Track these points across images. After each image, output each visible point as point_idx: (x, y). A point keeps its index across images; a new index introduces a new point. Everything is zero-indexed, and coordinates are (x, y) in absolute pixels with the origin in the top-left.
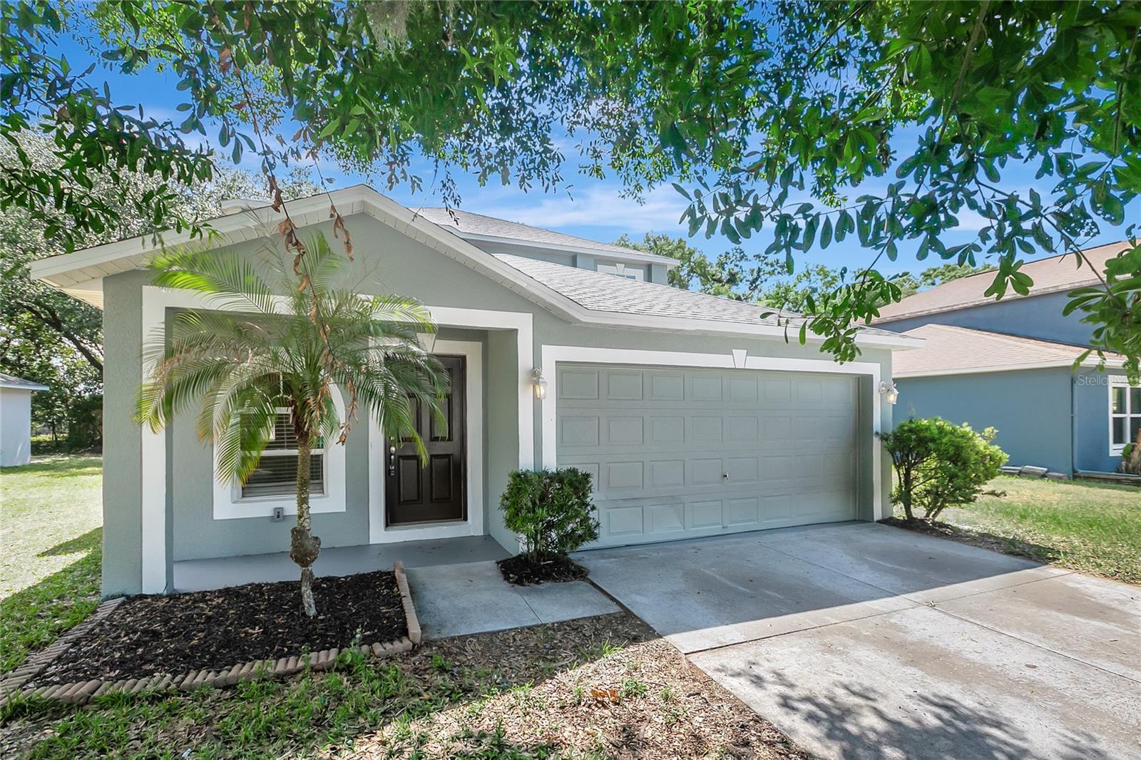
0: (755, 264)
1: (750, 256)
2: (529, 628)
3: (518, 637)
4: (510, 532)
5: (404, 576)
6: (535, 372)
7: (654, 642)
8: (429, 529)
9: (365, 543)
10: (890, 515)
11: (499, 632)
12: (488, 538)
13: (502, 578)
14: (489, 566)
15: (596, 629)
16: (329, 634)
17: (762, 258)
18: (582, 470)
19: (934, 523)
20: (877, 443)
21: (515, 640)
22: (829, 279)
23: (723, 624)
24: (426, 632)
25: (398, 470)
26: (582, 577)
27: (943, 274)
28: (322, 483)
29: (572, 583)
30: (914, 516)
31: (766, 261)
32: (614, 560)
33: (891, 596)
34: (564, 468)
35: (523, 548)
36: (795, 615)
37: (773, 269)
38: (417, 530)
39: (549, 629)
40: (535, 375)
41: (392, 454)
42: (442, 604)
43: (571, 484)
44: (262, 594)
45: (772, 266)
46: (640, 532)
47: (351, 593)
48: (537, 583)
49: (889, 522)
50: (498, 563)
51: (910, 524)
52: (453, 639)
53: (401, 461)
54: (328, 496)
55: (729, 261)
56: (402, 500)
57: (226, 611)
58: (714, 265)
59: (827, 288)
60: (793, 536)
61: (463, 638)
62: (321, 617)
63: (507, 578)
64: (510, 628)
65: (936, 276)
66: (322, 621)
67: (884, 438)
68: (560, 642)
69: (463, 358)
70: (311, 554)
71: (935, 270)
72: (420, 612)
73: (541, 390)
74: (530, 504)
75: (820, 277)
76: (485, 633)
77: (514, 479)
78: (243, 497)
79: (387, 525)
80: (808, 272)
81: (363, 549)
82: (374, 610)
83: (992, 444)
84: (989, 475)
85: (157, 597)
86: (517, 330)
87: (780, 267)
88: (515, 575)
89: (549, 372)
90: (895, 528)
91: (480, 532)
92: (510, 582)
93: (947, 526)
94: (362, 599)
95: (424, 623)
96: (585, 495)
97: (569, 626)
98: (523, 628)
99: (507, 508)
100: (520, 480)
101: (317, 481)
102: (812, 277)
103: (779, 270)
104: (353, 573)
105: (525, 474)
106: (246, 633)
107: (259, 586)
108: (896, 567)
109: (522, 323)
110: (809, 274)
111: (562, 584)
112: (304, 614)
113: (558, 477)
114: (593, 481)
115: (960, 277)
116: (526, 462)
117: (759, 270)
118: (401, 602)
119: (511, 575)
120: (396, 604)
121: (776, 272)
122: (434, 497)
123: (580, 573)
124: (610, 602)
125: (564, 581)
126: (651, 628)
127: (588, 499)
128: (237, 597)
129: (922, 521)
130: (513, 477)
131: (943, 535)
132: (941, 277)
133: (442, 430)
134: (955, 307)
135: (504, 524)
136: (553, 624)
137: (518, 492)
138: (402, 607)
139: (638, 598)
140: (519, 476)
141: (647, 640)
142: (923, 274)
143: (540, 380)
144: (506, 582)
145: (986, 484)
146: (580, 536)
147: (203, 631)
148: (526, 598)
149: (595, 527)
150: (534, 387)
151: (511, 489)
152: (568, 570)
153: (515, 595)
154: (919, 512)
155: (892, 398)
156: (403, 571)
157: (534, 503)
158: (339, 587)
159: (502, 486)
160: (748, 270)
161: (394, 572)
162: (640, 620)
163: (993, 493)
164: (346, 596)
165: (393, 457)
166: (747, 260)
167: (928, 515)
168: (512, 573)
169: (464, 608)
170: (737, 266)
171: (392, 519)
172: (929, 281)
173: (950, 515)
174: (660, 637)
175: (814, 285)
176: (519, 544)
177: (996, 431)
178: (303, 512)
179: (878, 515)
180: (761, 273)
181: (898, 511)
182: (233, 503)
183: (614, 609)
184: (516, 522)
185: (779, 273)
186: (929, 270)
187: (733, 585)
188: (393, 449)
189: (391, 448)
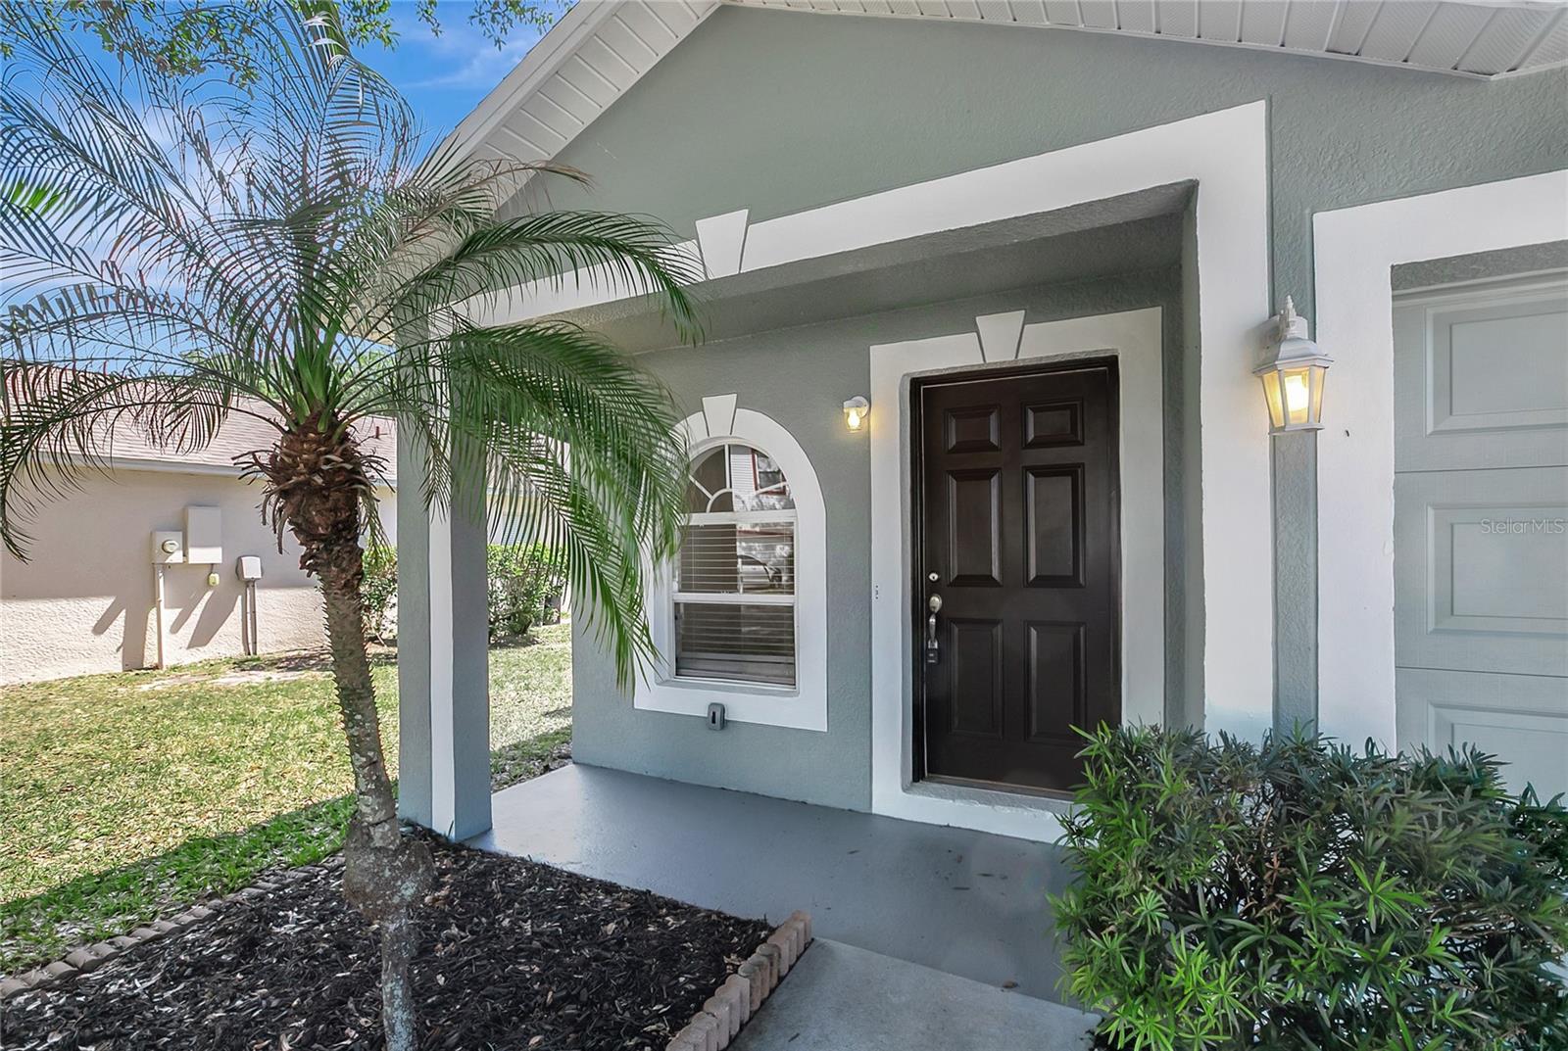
28: (794, 665)
38: (978, 804)
41: (930, 613)
53: (956, 630)
78: (676, 675)
79: (915, 775)
101: (784, 659)
122: (1034, 726)
165: (933, 620)
182: (663, 685)
188: (936, 601)
189: (932, 599)
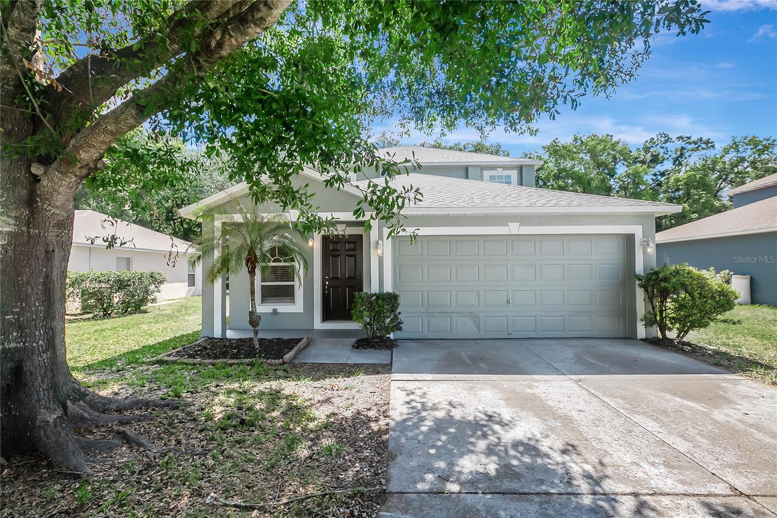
0: (680, 144)
1: (674, 138)
2: (339, 364)
6: (378, 242)
8: (343, 324)
9: (312, 328)
10: (654, 336)
11: (324, 363)
17: (685, 139)
19: (679, 342)
21: (329, 367)
25: (329, 294)
26: (390, 349)
30: (668, 337)
31: (689, 140)
37: (697, 146)
38: (337, 324)
39: (348, 365)
40: (378, 244)
41: (326, 285)
42: (314, 352)
45: (696, 144)
49: (649, 340)
50: (357, 340)
52: (302, 363)
54: (296, 305)
56: (331, 308)
60: (554, 342)
61: (307, 363)
64: (330, 363)
73: (379, 252)
76: (318, 363)
78: (262, 303)
79: (322, 321)
81: (310, 331)
85: (217, 339)
87: (704, 143)
95: (298, 357)
97: (358, 366)
98: (336, 364)
101: (292, 298)
103: (704, 146)
106: (232, 351)
110: (737, 146)
112: (254, 347)
117: (683, 148)
119: (355, 344)
121: (700, 148)
122: (347, 308)
124: (389, 359)
126: (391, 370)
129: (672, 340)
136: (351, 364)
141: (383, 374)
144: (352, 347)
148: (352, 354)
153: (349, 352)
155: (649, 250)
160: (672, 150)
162: (391, 367)
166: (671, 141)
167: (677, 336)
169: (321, 354)
171: (326, 317)
174: (390, 373)
179: (640, 335)
183: (387, 362)
185: (703, 149)
187: (467, 360)
189: (327, 282)
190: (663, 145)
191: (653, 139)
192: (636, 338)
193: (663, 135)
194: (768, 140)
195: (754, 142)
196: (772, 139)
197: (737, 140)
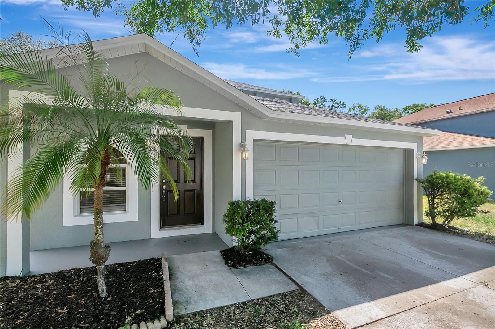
0: (330, 104)
1: (328, 100)
2: (243, 303)
3: (237, 311)
4: (229, 235)
5: (166, 263)
6: (242, 145)
7: (326, 317)
8: (183, 230)
9: (148, 238)
10: (422, 222)
11: (224, 307)
12: (214, 235)
13: (224, 263)
14: (216, 254)
15: (286, 304)
16: (112, 313)
17: (333, 101)
18: (269, 199)
19: (449, 227)
20: (415, 183)
21: (234, 313)
22: (363, 110)
23: (365, 301)
24: (177, 308)
25: (167, 198)
26: (270, 262)
27: (412, 108)
28: (126, 205)
29: (264, 266)
30: (437, 223)
31: (335, 102)
32: (285, 249)
33: (456, 277)
34: (259, 199)
35: (235, 244)
36: (406, 293)
37: (338, 105)
38: (177, 230)
39: (255, 303)
40: (242, 146)
41: (163, 190)
42: (189, 283)
43: (264, 209)
44: (80, 276)
45: (338, 104)
46: (295, 232)
47: (133, 276)
48: (245, 266)
49: (422, 225)
50: (221, 252)
51: (434, 227)
52: (194, 314)
53: (169, 193)
54: (128, 212)
55: (319, 102)
56: (169, 214)
57: (51, 291)
58: (312, 104)
59: (362, 114)
60: (375, 234)
61: (202, 313)
62: (109, 299)
63: (227, 263)
64: (231, 304)
65: (409, 109)
66: (109, 301)
67: (419, 181)
68: (265, 316)
69: (202, 139)
70: (103, 258)
71: (409, 107)
72: (174, 291)
73: (246, 155)
74: (240, 220)
75: (359, 109)
76: (215, 308)
77: (231, 206)
78: (80, 213)
79: (161, 228)
80: (354, 107)
81: (146, 241)
82: (145, 291)
83: (482, 185)
84: (482, 202)
85: (13, 279)
86: (232, 122)
87: (342, 105)
88: (232, 261)
89: (250, 145)
90: (427, 229)
91: (210, 231)
92: (228, 266)
93: (456, 228)
94: (139, 282)
95: (177, 299)
96: (271, 214)
97: (268, 301)
98: (239, 304)
99: (227, 222)
100: (235, 207)
101: (122, 204)
102: (356, 110)
103: (341, 106)
104: (137, 260)
105: (236, 202)
106: (57, 312)
107: (79, 270)
108: (445, 255)
109: (235, 117)
111: (259, 267)
112: (98, 295)
113: (256, 205)
114: (276, 206)
115: (420, 110)
116: (237, 196)
117: (332, 106)
118: (163, 283)
119: (229, 262)
120: (159, 286)
121: (340, 107)
122: (186, 212)
123: (268, 259)
124: (290, 281)
125: (260, 265)
126: (321, 305)
127: (273, 217)
128: (63, 279)
129: (442, 225)
130: (230, 204)
131: (456, 234)
132: (411, 110)
133: (190, 176)
134: (429, 121)
135: (225, 231)
136: (258, 300)
137: (234, 213)
138: (163, 288)
139: (307, 279)
140: (233, 203)
141: (322, 315)
142: (404, 108)
143: (246, 149)
144: (226, 266)
145: (480, 206)
146: (269, 238)
147: (28, 311)
148: (239, 278)
149: (277, 232)
150: (242, 153)
151: (229, 212)
152: (262, 257)
153: (232, 277)
154: (439, 220)
155: (424, 161)
156: (167, 259)
157: (243, 220)
158: (128, 270)
159: (224, 209)
160: (327, 106)
161: (161, 259)
162: (312, 297)
163: (483, 212)
164: (130, 278)
165: (164, 191)
166: (327, 101)
167: (444, 222)
168: (231, 260)
169: (202, 287)
170: (322, 104)
171: (164, 223)
172: (406, 112)
173: (457, 223)
174: (329, 313)
175: (357, 113)
176: (233, 241)
177: (484, 178)
178: (98, 231)
179: (416, 221)
180: (333, 107)
181: (427, 220)
182: (74, 217)
183: (294, 287)
184: (233, 231)
185: (341, 107)
186: (406, 107)
187: (359, 268)
188: (164, 187)
189: (163, 186)
190: (323, 103)
191: (319, 99)
192: (414, 225)
193: (323, 98)
194: (366, 107)
195: (360, 107)
196: (367, 107)
197: (355, 105)
